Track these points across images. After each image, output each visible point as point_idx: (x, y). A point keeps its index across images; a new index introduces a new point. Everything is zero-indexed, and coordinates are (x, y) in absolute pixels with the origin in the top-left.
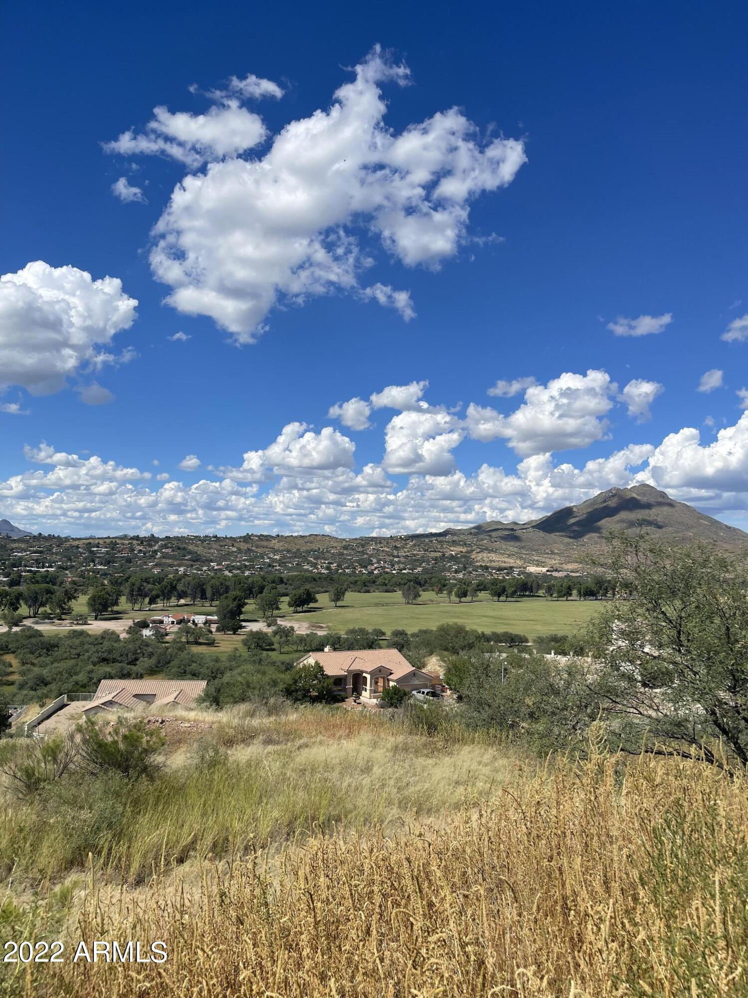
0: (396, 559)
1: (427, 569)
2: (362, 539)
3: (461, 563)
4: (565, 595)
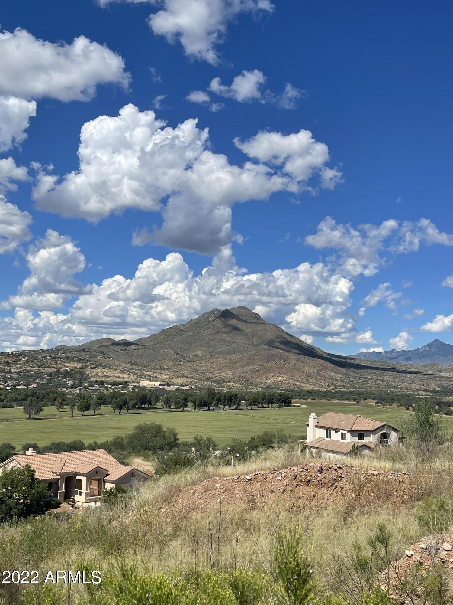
0: (9, 376)
1: (42, 384)
3: (76, 378)
4: (181, 406)
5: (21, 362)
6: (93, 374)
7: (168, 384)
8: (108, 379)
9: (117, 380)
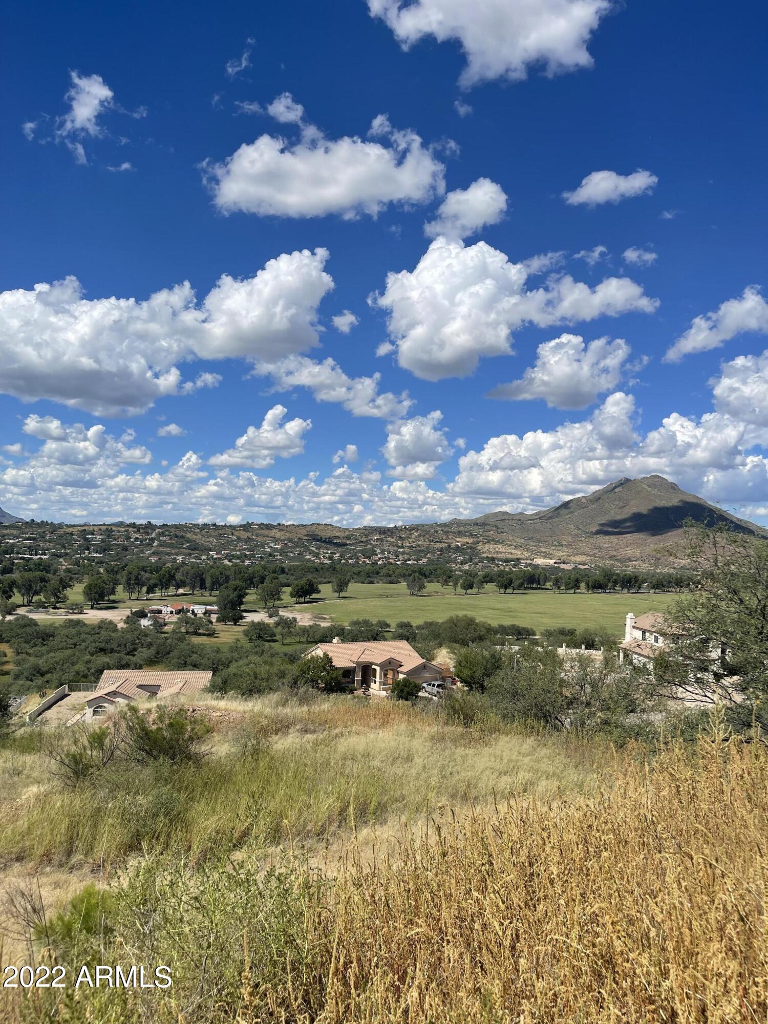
0: (401, 550)
1: (432, 560)
3: (466, 554)
4: (572, 588)
5: (413, 536)
6: (485, 550)
7: (564, 563)
8: (500, 555)
9: (510, 556)
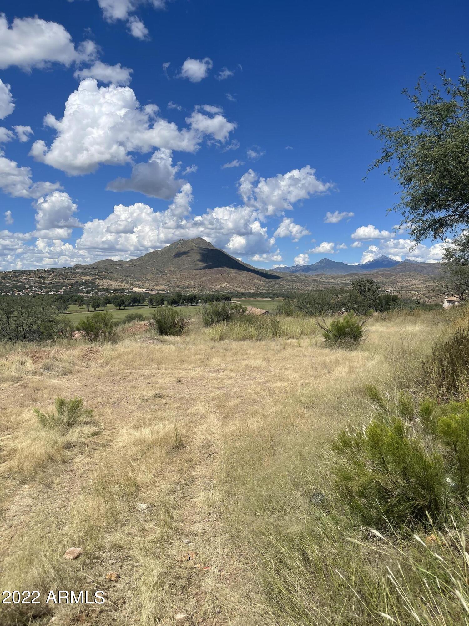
0: (44, 285)
1: (66, 291)
2: (14, 272)
3: (89, 287)
4: (160, 304)
5: (51, 276)
6: (101, 284)
7: (151, 290)
8: (111, 287)
9: (117, 287)
